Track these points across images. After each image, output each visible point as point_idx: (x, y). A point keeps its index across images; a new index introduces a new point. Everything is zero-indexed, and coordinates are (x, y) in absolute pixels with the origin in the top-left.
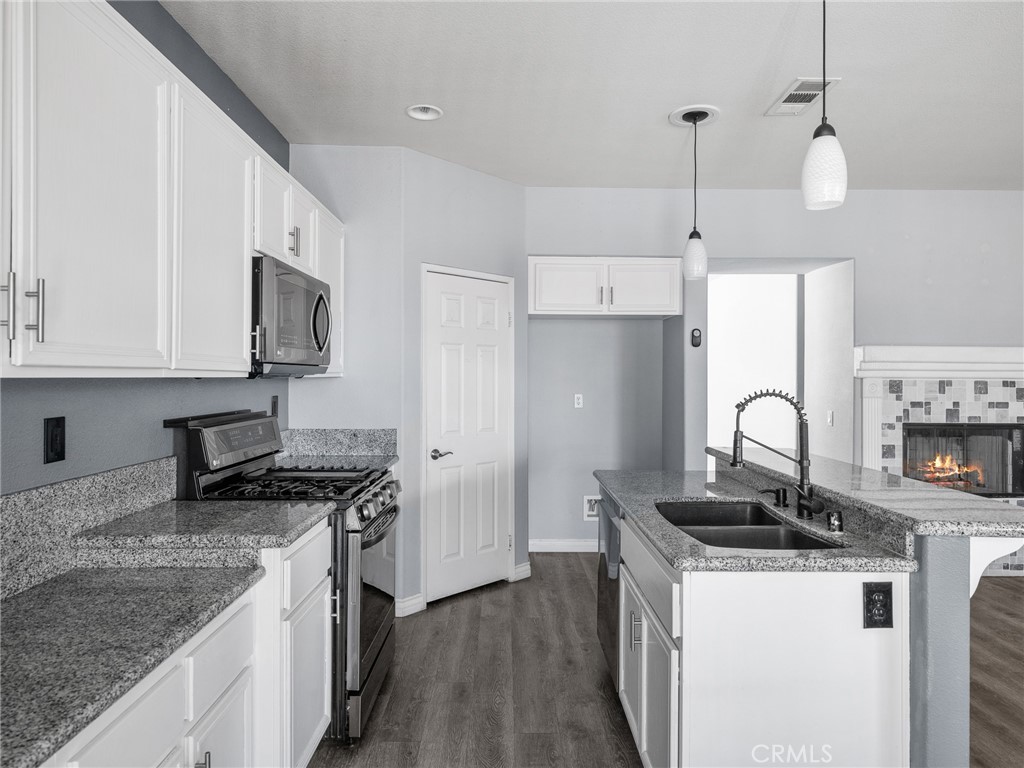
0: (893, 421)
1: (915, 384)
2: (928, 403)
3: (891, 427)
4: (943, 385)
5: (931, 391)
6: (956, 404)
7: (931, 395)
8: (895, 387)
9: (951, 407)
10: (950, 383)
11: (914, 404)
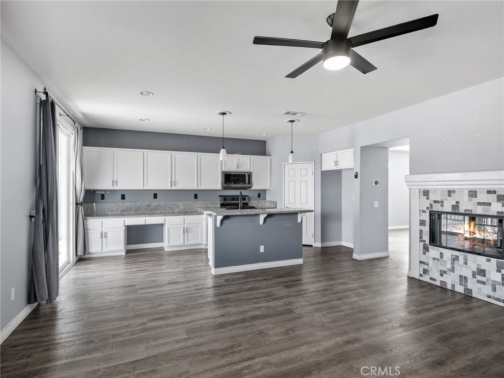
0: (425, 209)
1: (435, 192)
2: (442, 202)
3: (424, 212)
4: (450, 193)
5: (443, 196)
6: (458, 202)
7: (444, 197)
8: (426, 193)
9: (455, 204)
10: (454, 192)
11: (435, 202)
